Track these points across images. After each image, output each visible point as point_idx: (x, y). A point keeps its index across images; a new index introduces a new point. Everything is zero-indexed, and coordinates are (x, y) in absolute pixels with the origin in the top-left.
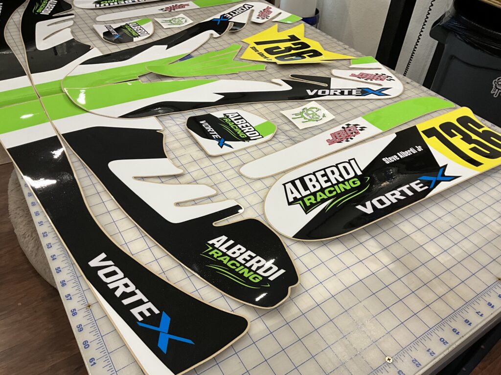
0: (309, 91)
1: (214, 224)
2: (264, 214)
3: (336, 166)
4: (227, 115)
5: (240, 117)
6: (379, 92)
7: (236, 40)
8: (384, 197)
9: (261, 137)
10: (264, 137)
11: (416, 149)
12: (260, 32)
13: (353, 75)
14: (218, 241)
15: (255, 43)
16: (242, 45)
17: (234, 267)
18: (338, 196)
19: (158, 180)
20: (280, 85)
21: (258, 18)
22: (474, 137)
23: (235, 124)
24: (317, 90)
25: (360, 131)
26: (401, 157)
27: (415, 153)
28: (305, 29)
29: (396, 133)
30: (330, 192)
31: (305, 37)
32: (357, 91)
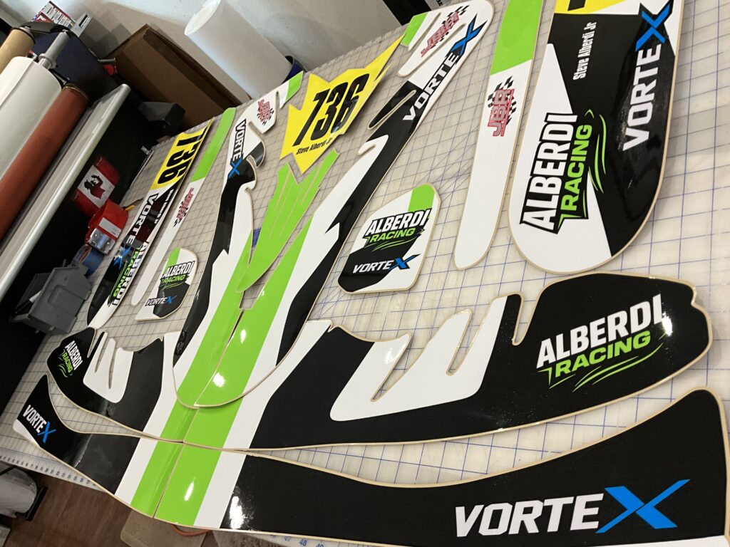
0: (406, 118)
1: (515, 344)
2: (547, 272)
3: (542, 141)
4: (367, 234)
5: (381, 221)
6: (472, 32)
7: (274, 166)
8: (633, 107)
9: (428, 212)
10: (433, 207)
11: (589, 31)
12: (285, 131)
13: (424, 52)
14: (546, 354)
15: (295, 144)
16: (286, 162)
17: (603, 358)
18: (589, 163)
19: (398, 373)
20: (373, 147)
21: (265, 123)
23: (387, 233)
24: (412, 108)
25: (511, 88)
26: (587, 54)
27: (593, 35)
29: (549, 43)
30: (576, 170)
31: (329, 82)
32: (450, 59)
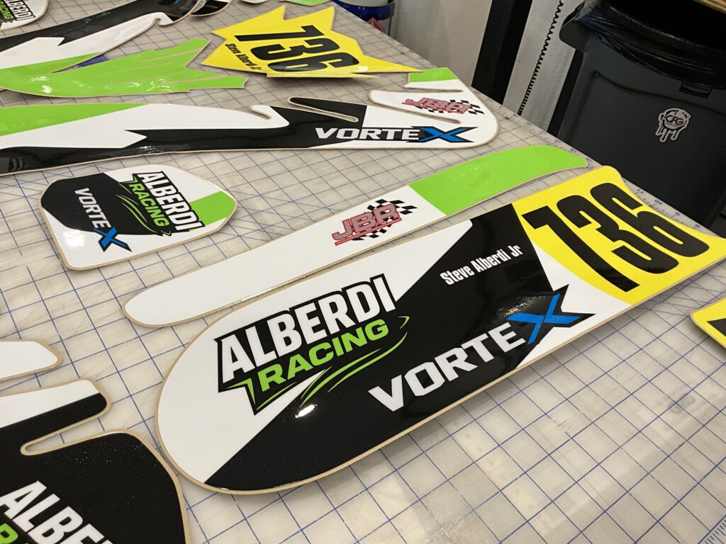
0: (320, 131)
1: (23, 449)
2: (154, 417)
3: (343, 293)
4: (140, 176)
5: (166, 181)
6: (453, 136)
7: (202, 31)
8: (432, 364)
9: (199, 224)
10: (207, 226)
11: (509, 252)
13: (409, 102)
14: (18, 500)
15: (237, 37)
16: (210, 39)
20: (267, 117)
22: (623, 226)
23: (151, 196)
24: (336, 129)
25: (401, 215)
26: (479, 269)
27: (505, 260)
28: (335, 17)
29: (471, 220)
31: (332, 30)
32: (411, 133)
